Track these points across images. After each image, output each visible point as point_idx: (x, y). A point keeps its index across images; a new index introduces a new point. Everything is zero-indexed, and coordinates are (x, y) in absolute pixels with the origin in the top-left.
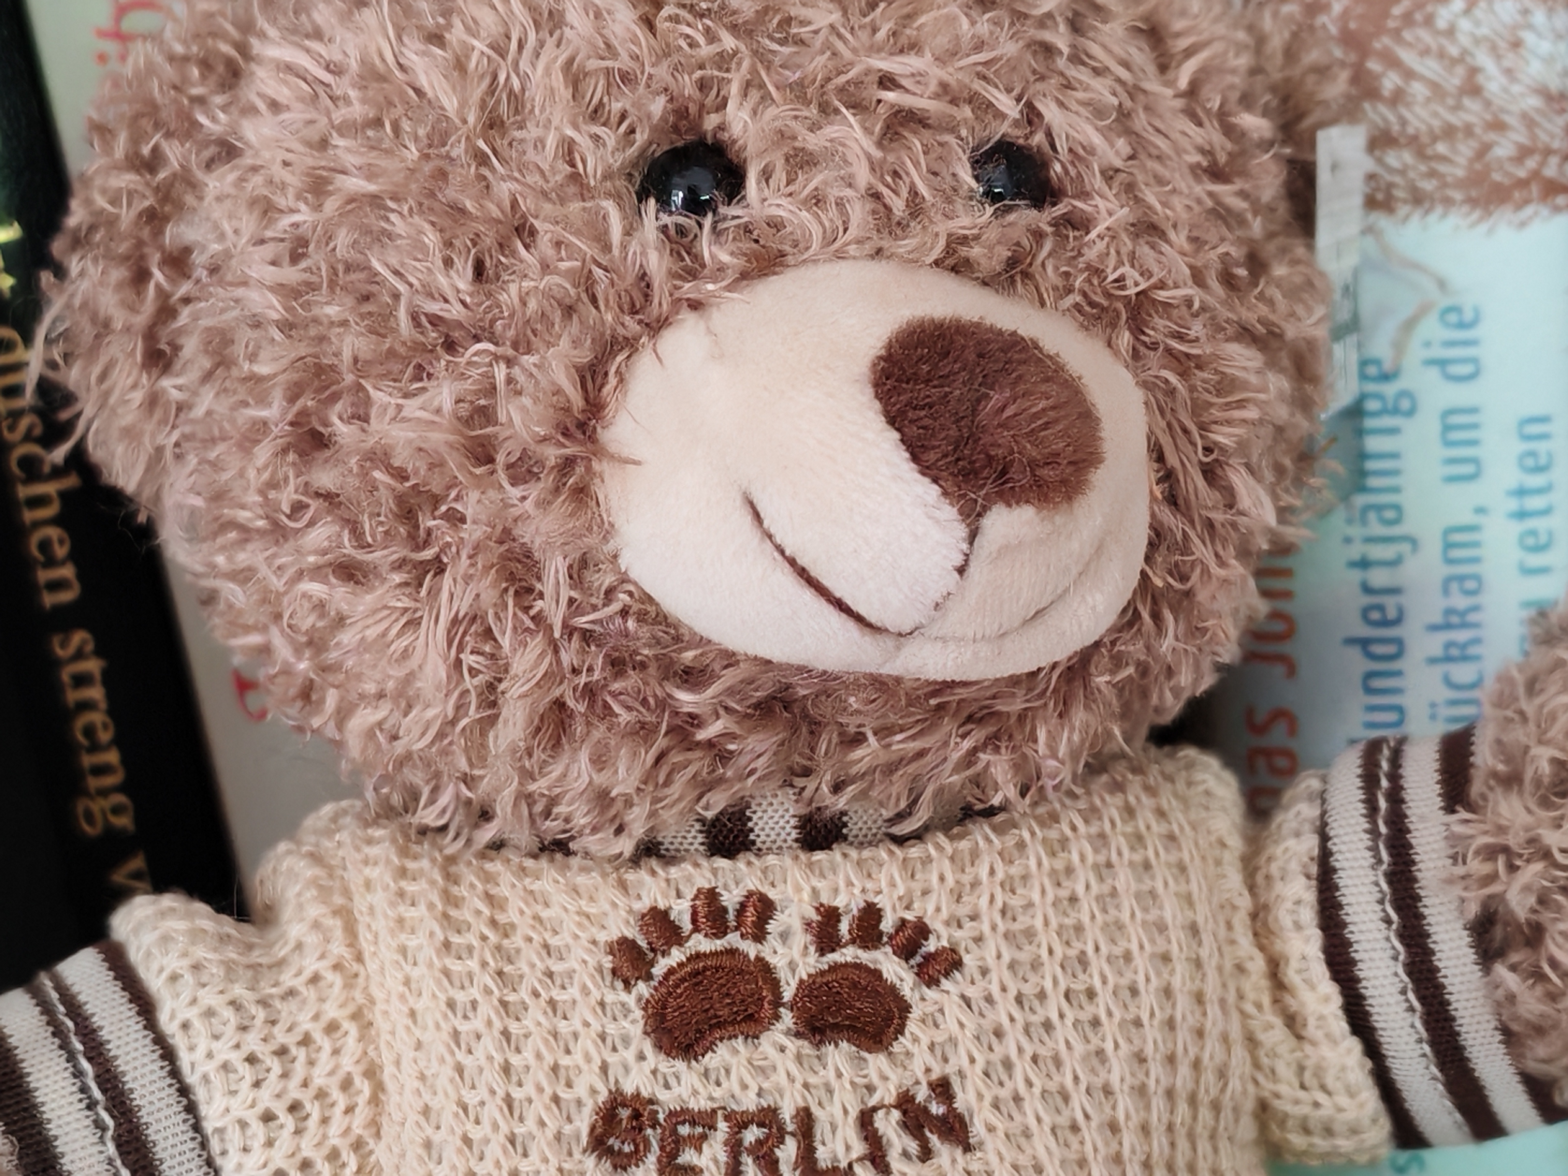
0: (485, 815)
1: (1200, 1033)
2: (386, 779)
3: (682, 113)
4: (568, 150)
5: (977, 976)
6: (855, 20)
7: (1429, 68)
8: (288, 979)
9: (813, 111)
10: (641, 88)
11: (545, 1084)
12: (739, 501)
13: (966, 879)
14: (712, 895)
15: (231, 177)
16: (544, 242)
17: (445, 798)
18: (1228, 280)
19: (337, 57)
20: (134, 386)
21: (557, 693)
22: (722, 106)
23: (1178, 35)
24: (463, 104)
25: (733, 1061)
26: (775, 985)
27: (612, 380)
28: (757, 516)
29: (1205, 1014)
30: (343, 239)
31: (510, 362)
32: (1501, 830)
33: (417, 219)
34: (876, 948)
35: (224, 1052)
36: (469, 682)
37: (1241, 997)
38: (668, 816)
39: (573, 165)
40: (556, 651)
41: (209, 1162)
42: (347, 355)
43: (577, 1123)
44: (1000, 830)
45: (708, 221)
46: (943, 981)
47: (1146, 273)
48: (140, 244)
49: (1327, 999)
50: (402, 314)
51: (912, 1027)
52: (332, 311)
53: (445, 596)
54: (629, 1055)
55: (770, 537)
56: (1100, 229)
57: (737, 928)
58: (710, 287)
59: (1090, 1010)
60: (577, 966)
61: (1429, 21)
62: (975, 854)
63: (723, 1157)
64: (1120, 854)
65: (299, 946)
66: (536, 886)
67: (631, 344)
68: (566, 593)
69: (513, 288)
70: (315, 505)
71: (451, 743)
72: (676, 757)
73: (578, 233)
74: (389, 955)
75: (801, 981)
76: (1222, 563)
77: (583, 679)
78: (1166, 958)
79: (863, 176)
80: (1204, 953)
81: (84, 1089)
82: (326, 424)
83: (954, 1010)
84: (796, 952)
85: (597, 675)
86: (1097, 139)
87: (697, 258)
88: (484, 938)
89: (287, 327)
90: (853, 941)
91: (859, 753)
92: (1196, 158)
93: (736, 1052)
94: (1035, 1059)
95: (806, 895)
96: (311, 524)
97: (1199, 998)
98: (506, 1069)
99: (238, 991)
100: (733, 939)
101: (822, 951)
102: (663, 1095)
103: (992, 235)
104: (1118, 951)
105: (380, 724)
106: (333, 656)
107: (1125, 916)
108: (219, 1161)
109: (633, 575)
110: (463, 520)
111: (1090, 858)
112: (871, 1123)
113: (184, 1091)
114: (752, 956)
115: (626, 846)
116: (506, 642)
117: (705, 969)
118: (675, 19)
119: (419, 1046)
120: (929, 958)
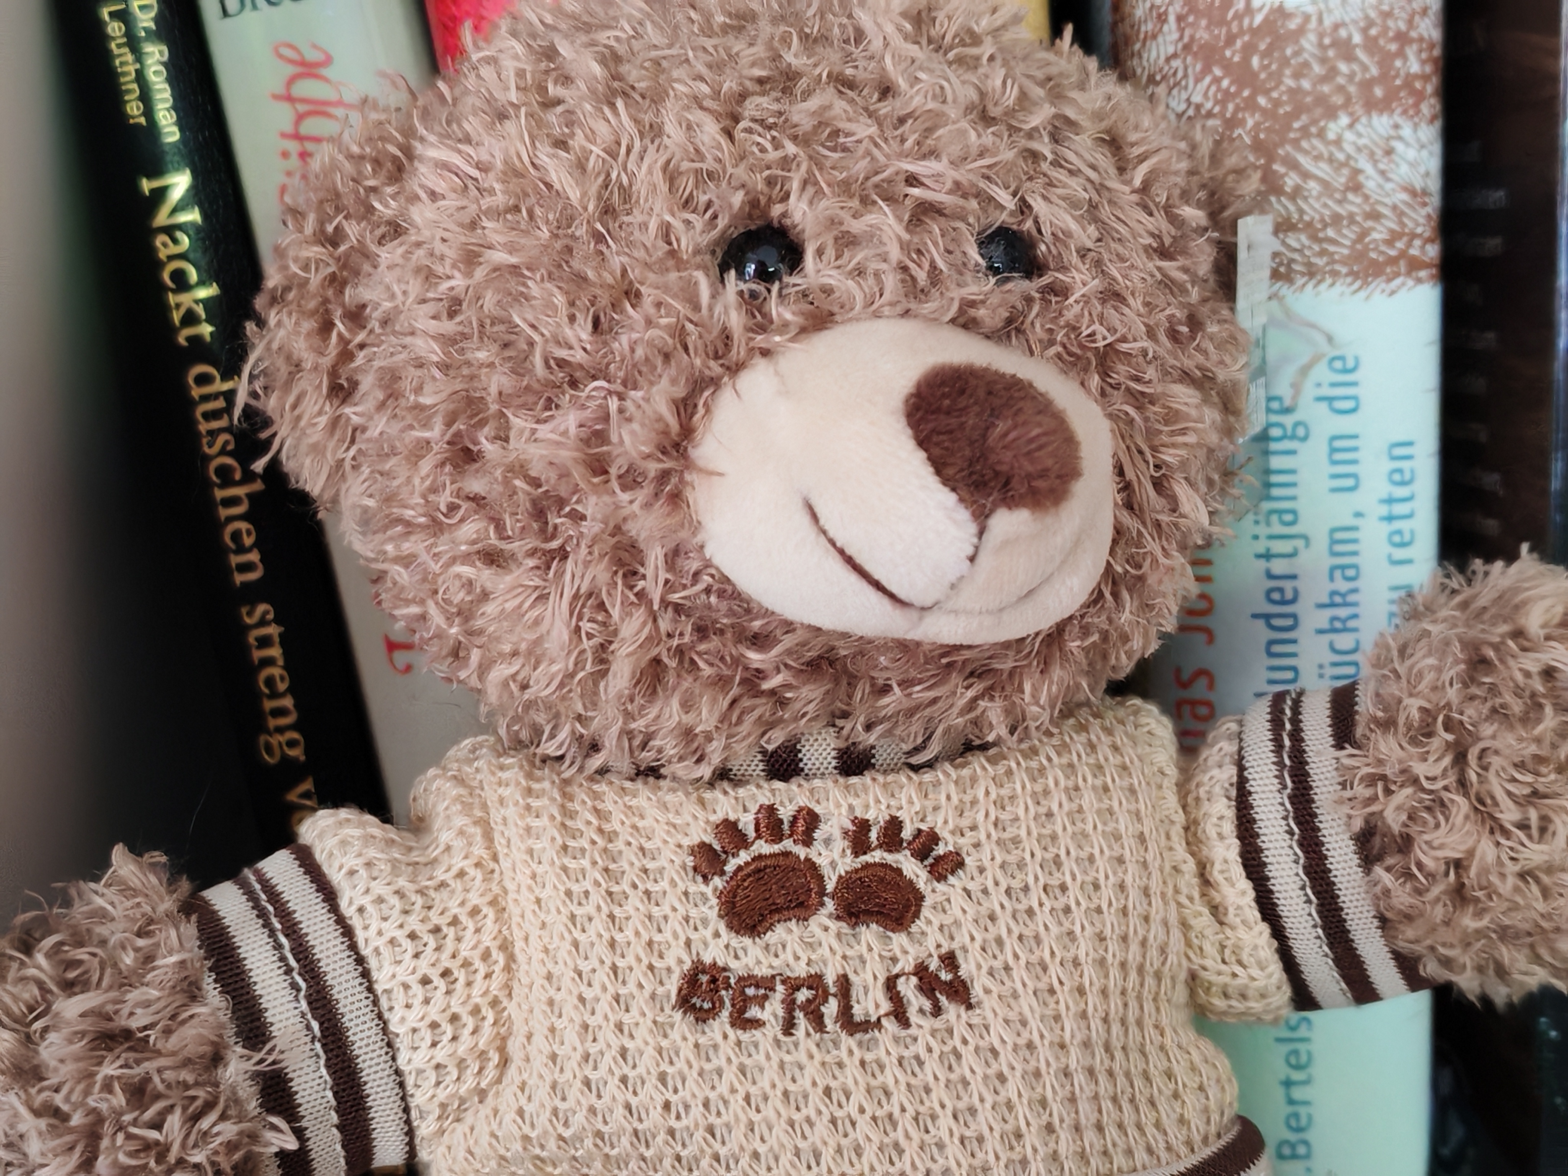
0: (595, 747)
1: (1146, 919)
2: (516, 719)
3: (753, 203)
4: (666, 232)
5: (976, 874)
6: (888, 133)
7: (1322, 170)
8: (440, 874)
9: (855, 203)
10: (724, 184)
11: (642, 955)
12: (800, 504)
13: (967, 798)
14: (771, 810)
15: (400, 251)
16: (647, 302)
17: (563, 734)
18: (1173, 335)
19: (485, 157)
20: (320, 413)
21: (654, 652)
22: (786, 197)
23: (1132, 145)
24: (584, 194)
25: (788, 938)
26: (821, 879)
27: (701, 410)
28: (815, 517)
29: (1150, 904)
30: (489, 301)
31: (621, 397)
32: (1380, 762)
33: (548, 285)
34: (898, 851)
35: (391, 929)
36: (586, 644)
37: (1177, 891)
38: (740, 748)
39: (670, 243)
40: (655, 620)
41: (380, 1016)
42: (493, 390)
43: (668, 987)
44: (993, 761)
45: (775, 288)
46: (950, 877)
47: (1112, 330)
48: (326, 301)
49: (1244, 893)
50: (538, 360)
51: (926, 912)
52: (482, 355)
53: (568, 577)
54: (708, 933)
55: (824, 532)
56: (1077, 296)
57: (791, 836)
58: (777, 339)
59: (1063, 900)
60: (666, 865)
61: (1321, 134)
62: (974, 780)
63: (781, 1013)
64: (1085, 780)
65: (448, 848)
66: (634, 803)
67: (715, 383)
68: (663, 575)
69: (624, 339)
70: (465, 505)
71: (570, 691)
72: (746, 703)
73: (675, 296)
74: (519, 855)
75: (840, 877)
76: (1166, 554)
77: (675, 642)
78: (1121, 860)
79: (895, 254)
80: (1150, 857)
81: (283, 959)
82: (476, 443)
83: (958, 899)
84: (836, 855)
85: (687, 639)
86: (1073, 226)
87: (766, 316)
88: (594, 843)
89: (445, 367)
90: (880, 846)
91: (886, 700)
92: (1149, 241)
93: (790, 931)
94: (1020, 938)
95: (844, 810)
96: (462, 520)
97: (1146, 892)
98: (612, 944)
99: (402, 882)
100: (787, 844)
101: (856, 854)
102: (733, 964)
103: (994, 300)
104: (1084, 855)
105: (514, 677)
106: (478, 623)
107: (1089, 828)
108: (386, 1015)
109: (716, 561)
110: (583, 518)
111: (1062, 782)
112: (895, 986)
113: (360, 960)
114: (802, 857)
115: (705, 771)
116: (616, 613)
117: (766, 867)
118: (749, 131)
119: (544, 925)
120: (938, 859)
